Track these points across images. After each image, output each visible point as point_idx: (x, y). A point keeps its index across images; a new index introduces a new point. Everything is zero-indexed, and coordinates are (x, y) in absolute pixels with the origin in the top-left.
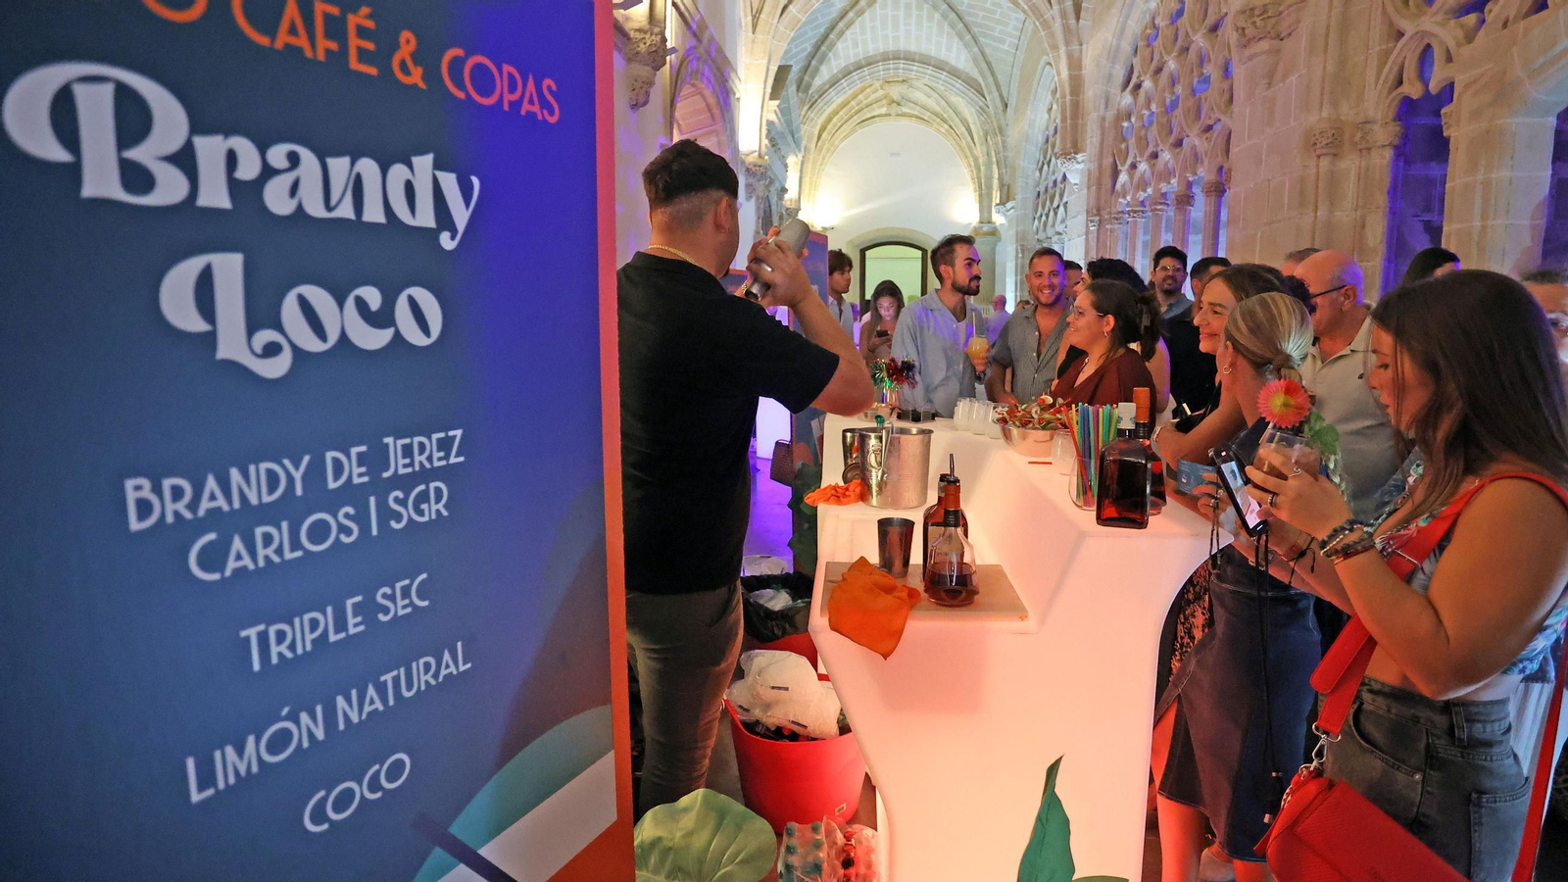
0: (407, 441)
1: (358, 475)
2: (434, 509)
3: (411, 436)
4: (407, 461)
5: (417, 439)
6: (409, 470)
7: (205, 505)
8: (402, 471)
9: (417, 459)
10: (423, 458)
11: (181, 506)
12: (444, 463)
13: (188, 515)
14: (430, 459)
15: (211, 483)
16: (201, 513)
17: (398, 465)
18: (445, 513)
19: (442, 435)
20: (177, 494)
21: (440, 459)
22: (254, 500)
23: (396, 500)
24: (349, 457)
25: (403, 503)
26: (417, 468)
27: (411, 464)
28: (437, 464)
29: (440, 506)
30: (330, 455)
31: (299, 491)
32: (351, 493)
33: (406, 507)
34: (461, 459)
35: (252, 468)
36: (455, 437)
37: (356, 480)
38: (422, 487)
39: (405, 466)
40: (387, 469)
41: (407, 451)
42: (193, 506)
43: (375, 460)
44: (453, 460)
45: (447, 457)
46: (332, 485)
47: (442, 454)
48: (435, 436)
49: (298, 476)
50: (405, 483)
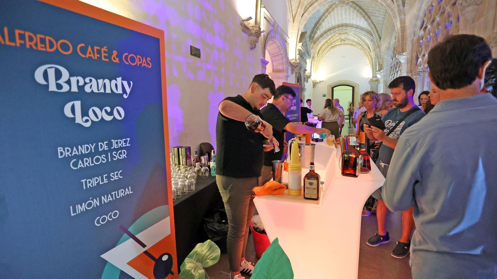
0: (117, 141)
1: (106, 148)
2: (123, 156)
3: (118, 139)
4: (117, 145)
5: (119, 140)
6: (117, 147)
7: (74, 153)
8: (116, 147)
9: (119, 145)
10: (121, 144)
11: (69, 153)
12: (125, 146)
13: (70, 155)
14: (122, 145)
15: (75, 149)
16: (73, 155)
17: (115, 146)
18: (126, 157)
19: (125, 139)
20: (68, 150)
21: (124, 145)
22: (84, 153)
23: (115, 154)
24: (104, 144)
25: (116, 154)
26: (119, 147)
27: (118, 146)
28: (124, 146)
29: (125, 155)
30: (100, 143)
31: (93, 151)
32: (104, 152)
33: (117, 155)
34: (129, 145)
35: (83, 146)
36: (128, 140)
37: (105, 149)
38: (121, 151)
39: (116, 146)
40: (112, 147)
41: (117, 143)
42: (71, 153)
43: (110, 145)
44: (127, 145)
45: (126, 144)
46: (100, 150)
47: (125, 144)
48: (123, 140)
49: (93, 148)
50: (116, 150)
